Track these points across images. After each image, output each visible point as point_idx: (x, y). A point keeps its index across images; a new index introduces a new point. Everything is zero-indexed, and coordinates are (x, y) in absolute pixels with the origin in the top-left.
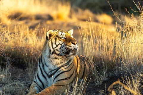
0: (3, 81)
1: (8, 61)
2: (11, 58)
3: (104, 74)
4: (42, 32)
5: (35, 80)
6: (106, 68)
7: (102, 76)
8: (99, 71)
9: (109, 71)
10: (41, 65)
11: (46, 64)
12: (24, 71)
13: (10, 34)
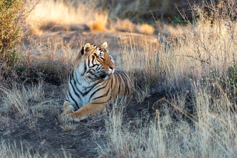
0: (35, 99)
1: (41, 77)
2: (44, 73)
3: (147, 90)
4: (77, 44)
5: (67, 99)
6: (148, 84)
7: (144, 93)
8: (140, 87)
9: (151, 87)
10: (72, 81)
11: (77, 81)
12: (58, 88)
13: (43, 47)
